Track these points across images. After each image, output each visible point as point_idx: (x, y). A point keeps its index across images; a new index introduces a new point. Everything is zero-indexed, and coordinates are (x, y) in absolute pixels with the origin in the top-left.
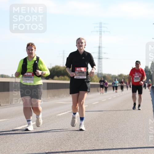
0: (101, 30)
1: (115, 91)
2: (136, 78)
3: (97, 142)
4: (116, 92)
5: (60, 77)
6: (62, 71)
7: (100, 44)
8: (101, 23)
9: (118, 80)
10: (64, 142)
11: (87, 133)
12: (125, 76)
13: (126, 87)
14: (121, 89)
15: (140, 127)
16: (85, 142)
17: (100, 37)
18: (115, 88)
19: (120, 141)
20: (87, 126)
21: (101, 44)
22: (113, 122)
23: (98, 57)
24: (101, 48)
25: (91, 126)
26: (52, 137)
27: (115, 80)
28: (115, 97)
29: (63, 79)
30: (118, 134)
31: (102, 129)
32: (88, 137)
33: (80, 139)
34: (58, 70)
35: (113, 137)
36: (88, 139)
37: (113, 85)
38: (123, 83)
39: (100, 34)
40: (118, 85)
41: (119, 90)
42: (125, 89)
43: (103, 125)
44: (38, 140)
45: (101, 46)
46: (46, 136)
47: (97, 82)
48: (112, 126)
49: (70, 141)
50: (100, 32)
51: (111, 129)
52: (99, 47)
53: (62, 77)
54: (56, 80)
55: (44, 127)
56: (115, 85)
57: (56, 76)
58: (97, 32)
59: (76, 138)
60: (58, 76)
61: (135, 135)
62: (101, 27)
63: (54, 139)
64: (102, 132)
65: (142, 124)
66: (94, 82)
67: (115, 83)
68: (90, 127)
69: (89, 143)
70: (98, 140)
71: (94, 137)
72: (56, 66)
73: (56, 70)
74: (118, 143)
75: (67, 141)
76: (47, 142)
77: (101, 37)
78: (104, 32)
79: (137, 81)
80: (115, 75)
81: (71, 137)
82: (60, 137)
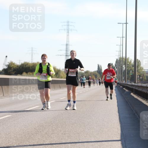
0: (69, 28)
3: (64, 136)
4: (84, 87)
5: (29, 73)
6: (31, 68)
7: (67, 41)
8: (68, 22)
9: (85, 77)
10: (32, 136)
11: (54, 127)
12: (91, 73)
13: (93, 83)
15: (105, 122)
16: (52, 135)
17: (67, 35)
18: (83, 84)
19: (86, 135)
20: (55, 121)
21: (69, 41)
22: (79, 117)
23: (66, 54)
24: (68, 46)
25: (58, 120)
26: (20, 131)
27: (83, 77)
28: (81, 92)
30: (84, 128)
31: (69, 123)
32: (56, 131)
33: (48, 133)
34: (26, 66)
35: (79, 131)
37: (81, 82)
39: (67, 32)
40: (85, 81)
41: (87, 86)
42: (92, 85)
43: (69, 119)
44: (7, 134)
45: (68, 44)
46: (14, 130)
47: (64, 78)
48: (78, 121)
49: (38, 135)
50: (67, 30)
51: (77, 123)
52: (67, 45)
53: (31, 73)
54: (24, 76)
55: (12, 122)
56: (83, 82)
57: (24, 72)
58: (65, 30)
59: (43, 132)
60: (27, 72)
61: (100, 128)
62: (69, 26)
63: (22, 133)
64: (69, 126)
65: (107, 118)
66: (62, 78)
67: (82, 80)
69: (56, 137)
70: (65, 134)
71: (61, 131)
72: (25, 63)
73: (24, 66)
74: (84, 136)
75: (35, 135)
76: (15, 136)
77: (69, 35)
78: (71, 30)
79: (109, 79)
81: (39, 130)
82: (28, 131)
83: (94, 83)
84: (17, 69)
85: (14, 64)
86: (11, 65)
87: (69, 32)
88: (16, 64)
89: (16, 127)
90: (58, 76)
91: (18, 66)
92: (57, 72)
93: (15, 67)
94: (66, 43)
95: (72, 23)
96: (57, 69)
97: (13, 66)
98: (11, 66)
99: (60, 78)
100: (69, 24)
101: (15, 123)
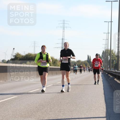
0: (64, 26)
1: (75, 73)
2: (96, 64)
3: (60, 113)
6: (33, 58)
7: (63, 36)
8: (64, 21)
9: (77, 66)
10: (34, 113)
11: (52, 107)
12: (82, 62)
14: (80, 72)
16: (50, 113)
17: (63, 31)
18: (75, 71)
20: (52, 101)
21: (64, 36)
22: (72, 98)
24: (64, 40)
28: (74, 78)
29: (34, 64)
30: (76, 107)
31: (64, 103)
32: (53, 109)
33: (47, 111)
34: (30, 57)
35: (72, 109)
36: (53, 111)
38: (81, 68)
39: (63, 29)
41: (78, 73)
42: (83, 72)
43: (64, 100)
44: (13, 111)
45: (63, 38)
46: (19, 108)
48: (71, 101)
49: (38, 112)
50: (63, 27)
51: (71, 103)
54: (28, 64)
56: (75, 69)
58: (61, 27)
59: (43, 110)
63: (26, 111)
64: (64, 105)
65: (95, 99)
66: (58, 66)
68: (54, 101)
69: (53, 114)
70: (60, 111)
71: (57, 109)
72: (29, 54)
73: (28, 57)
75: (36, 112)
76: (20, 113)
77: (64, 31)
78: (66, 27)
80: (74, 61)
81: (39, 109)
82: (31, 109)
83: (84, 71)
84: (22, 58)
85: (20, 55)
86: (18, 55)
87: (64, 29)
88: (21, 55)
89: (21, 106)
90: (55, 65)
91: (23, 56)
92: (55, 61)
93: (20, 57)
94: (62, 38)
95: (67, 21)
96: (55, 59)
97: (19, 57)
98: (18, 57)
99: (57, 66)
100: (64, 23)
101: (20, 103)
